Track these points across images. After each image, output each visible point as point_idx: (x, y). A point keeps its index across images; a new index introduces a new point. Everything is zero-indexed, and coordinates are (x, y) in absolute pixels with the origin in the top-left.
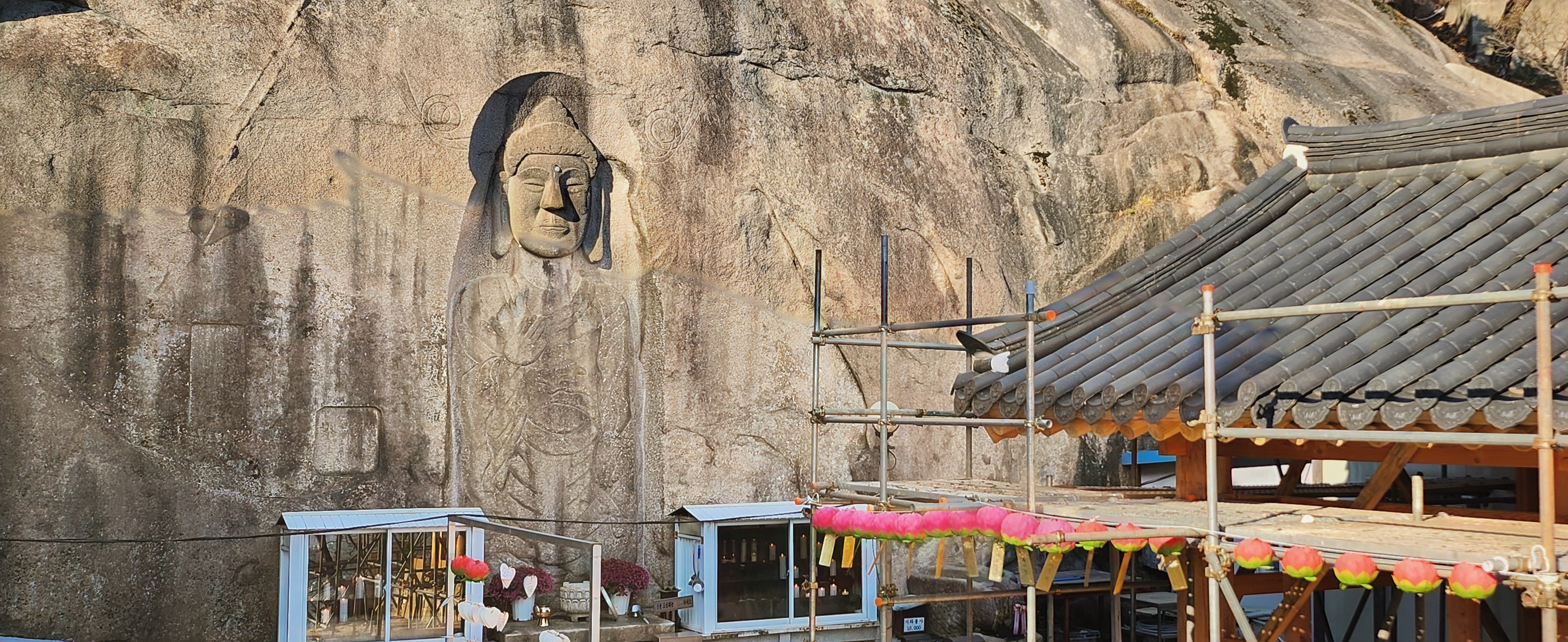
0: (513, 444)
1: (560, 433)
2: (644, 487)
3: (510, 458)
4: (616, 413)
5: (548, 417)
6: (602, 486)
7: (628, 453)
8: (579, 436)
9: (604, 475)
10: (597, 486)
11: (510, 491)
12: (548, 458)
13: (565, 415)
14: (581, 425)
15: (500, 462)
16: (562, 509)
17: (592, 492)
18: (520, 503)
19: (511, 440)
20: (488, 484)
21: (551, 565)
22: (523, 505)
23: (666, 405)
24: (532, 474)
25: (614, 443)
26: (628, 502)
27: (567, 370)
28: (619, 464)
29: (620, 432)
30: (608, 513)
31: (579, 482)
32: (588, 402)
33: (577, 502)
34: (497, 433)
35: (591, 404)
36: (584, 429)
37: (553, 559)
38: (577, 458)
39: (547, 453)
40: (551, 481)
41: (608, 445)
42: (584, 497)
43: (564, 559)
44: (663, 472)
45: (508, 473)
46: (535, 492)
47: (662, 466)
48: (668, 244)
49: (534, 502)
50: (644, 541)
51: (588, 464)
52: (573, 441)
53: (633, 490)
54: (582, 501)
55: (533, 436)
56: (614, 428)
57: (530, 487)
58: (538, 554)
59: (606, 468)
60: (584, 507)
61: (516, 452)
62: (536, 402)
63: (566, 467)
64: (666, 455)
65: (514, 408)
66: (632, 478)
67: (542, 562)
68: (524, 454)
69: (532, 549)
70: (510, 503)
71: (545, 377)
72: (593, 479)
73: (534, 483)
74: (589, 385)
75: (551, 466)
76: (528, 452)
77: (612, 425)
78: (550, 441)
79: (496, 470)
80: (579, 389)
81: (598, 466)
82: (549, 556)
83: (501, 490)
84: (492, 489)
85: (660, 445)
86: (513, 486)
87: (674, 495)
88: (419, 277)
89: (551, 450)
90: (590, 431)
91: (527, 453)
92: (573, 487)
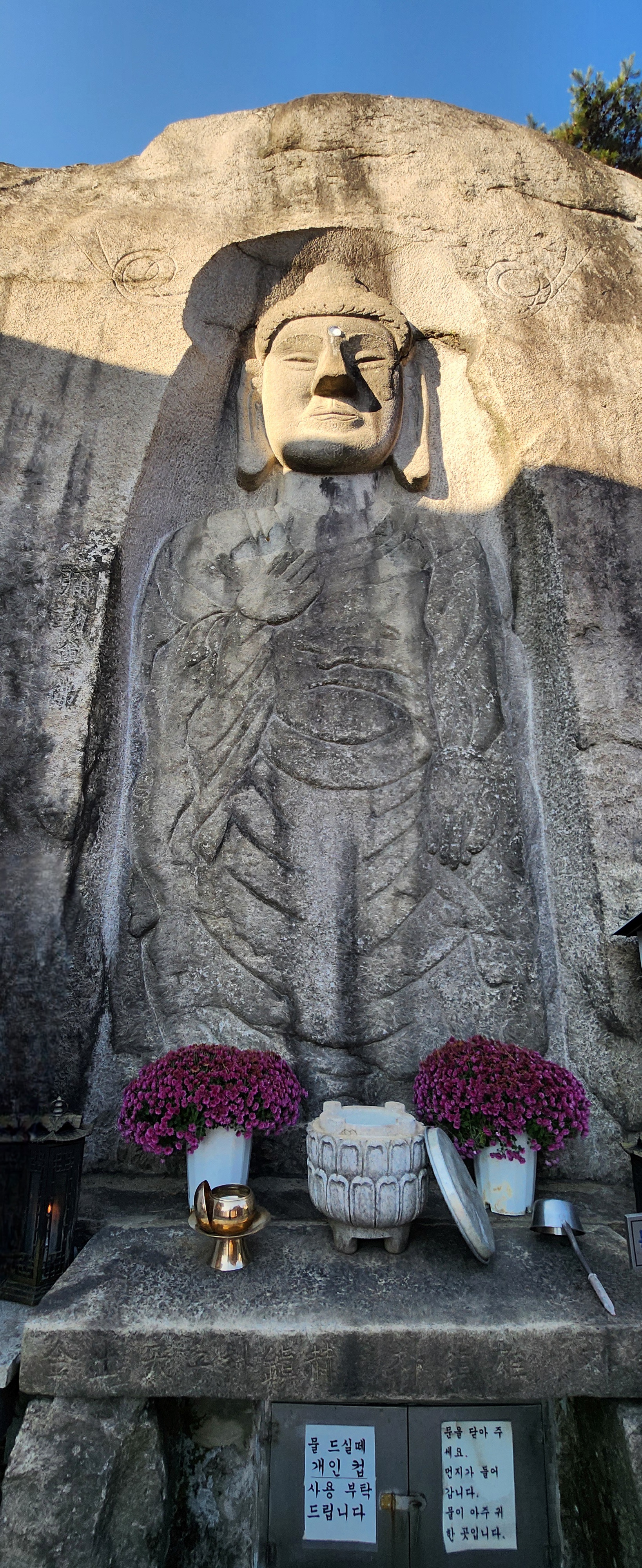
0: (240, 763)
1: (342, 741)
2: (548, 871)
3: (234, 793)
4: (470, 712)
5: (316, 711)
6: (446, 860)
7: (503, 792)
8: (387, 750)
9: (449, 835)
10: (435, 860)
11: (230, 862)
12: (318, 794)
13: (353, 707)
14: (390, 729)
15: (211, 800)
16: (353, 911)
17: (421, 872)
18: (253, 891)
19: (236, 756)
20: (183, 848)
21: (327, 1045)
22: (261, 897)
23: (580, 691)
24: (282, 827)
25: (469, 768)
26: (512, 900)
27: (359, 629)
28: (484, 814)
29: (482, 748)
30: (466, 925)
31: (392, 850)
32: (405, 686)
33: (388, 894)
34: (208, 742)
35: (412, 691)
36: (397, 737)
37: (332, 1031)
38: (386, 797)
39: (313, 783)
40: (327, 846)
41: (455, 773)
42: (405, 884)
43: (359, 1032)
44: (590, 833)
45: (229, 825)
46: (288, 869)
47: (586, 819)
48: (547, 425)
49: (286, 891)
50: (562, 999)
51: (410, 812)
52: (375, 758)
53: (522, 873)
54: (399, 894)
55: (282, 747)
56: (467, 741)
57: (278, 857)
58: (295, 1013)
59: (453, 822)
60: (404, 906)
61: (248, 779)
62: (292, 684)
63: (361, 814)
64: (595, 796)
65: (245, 694)
66: (518, 847)
67: (304, 1038)
68: (264, 786)
69: (282, 1004)
70: (228, 890)
71: (314, 639)
72: (423, 847)
73: (286, 848)
74: (407, 656)
75: (325, 814)
76: (273, 782)
77: (461, 733)
78: (320, 756)
79: (202, 818)
80: (385, 661)
81: (433, 815)
82: (321, 1022)
83: (212, 860)
84: (190, 858)
85: (576, 775)
86: (236, 852)
87: (624, 886)
88: (78, 475)
89: (323, 776)
90: (411, 741)
91: (270, 783)
92: (378, 860)
